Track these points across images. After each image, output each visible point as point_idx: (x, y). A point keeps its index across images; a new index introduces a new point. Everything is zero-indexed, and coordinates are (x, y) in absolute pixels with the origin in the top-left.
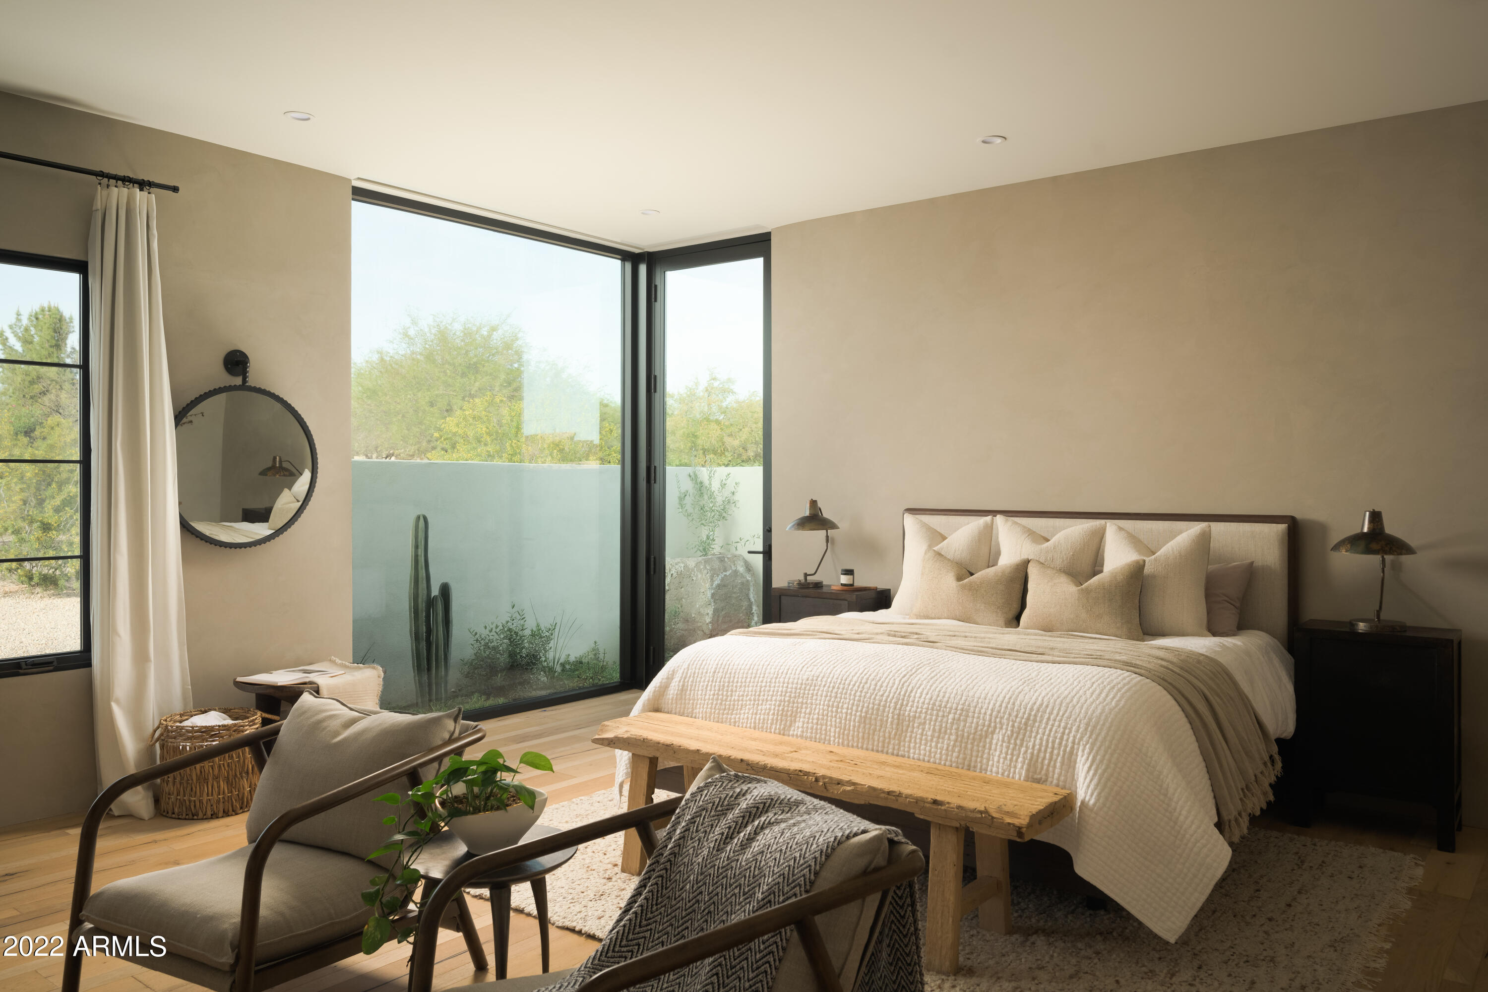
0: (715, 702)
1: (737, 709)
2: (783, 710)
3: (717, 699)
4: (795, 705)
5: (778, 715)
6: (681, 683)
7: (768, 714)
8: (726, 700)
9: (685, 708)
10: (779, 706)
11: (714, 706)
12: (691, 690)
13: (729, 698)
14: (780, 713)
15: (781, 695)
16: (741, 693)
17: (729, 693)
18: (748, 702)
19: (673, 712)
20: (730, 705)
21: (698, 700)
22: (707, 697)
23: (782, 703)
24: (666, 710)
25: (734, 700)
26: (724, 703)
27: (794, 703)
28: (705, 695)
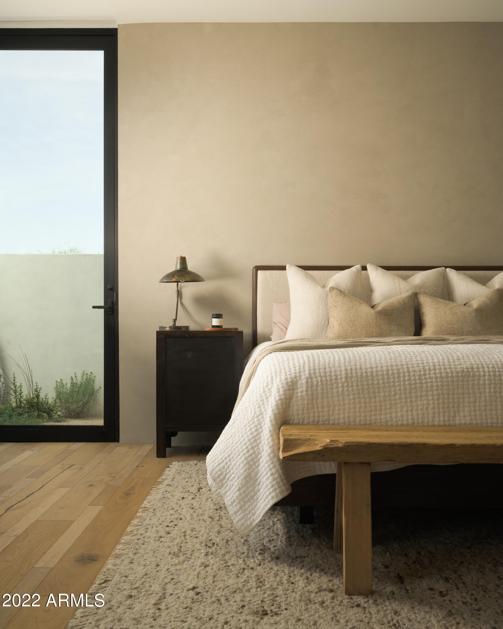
0: (358, 406)
1: (386, 409)
2: (444, 403)
3: (360, 403)
4: (456, 396)
5: (439, 408)
6: (310, 392)
7: (427, 409)
8: (370, 402)
9: (319, 416)
10: (438, 399)
11: (357, 409)
12: (322, 398)
13: (373, 400)
14: (441, 406)
15: (437, 390)
16: (387, 394)
17: (372, 395)
18: (398, 401)
19: (306, 422)
20: (376, 406)
21: (334, 406)
22: (346, 402)
23: (441, 396)
24: (296, 421)
25: (380, 401)
26: (368, 405)
27: (454, 394)
28: (344, 400)
